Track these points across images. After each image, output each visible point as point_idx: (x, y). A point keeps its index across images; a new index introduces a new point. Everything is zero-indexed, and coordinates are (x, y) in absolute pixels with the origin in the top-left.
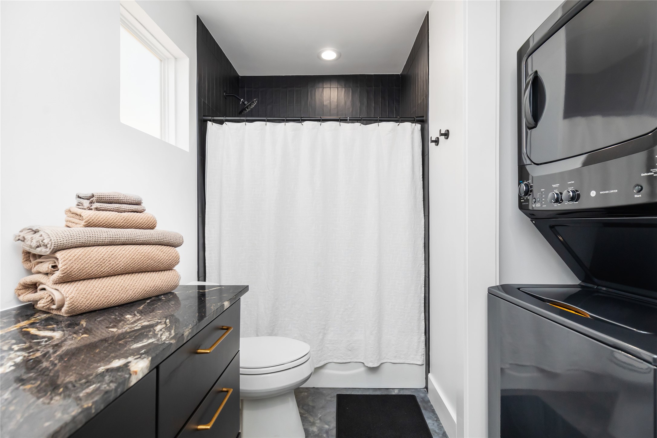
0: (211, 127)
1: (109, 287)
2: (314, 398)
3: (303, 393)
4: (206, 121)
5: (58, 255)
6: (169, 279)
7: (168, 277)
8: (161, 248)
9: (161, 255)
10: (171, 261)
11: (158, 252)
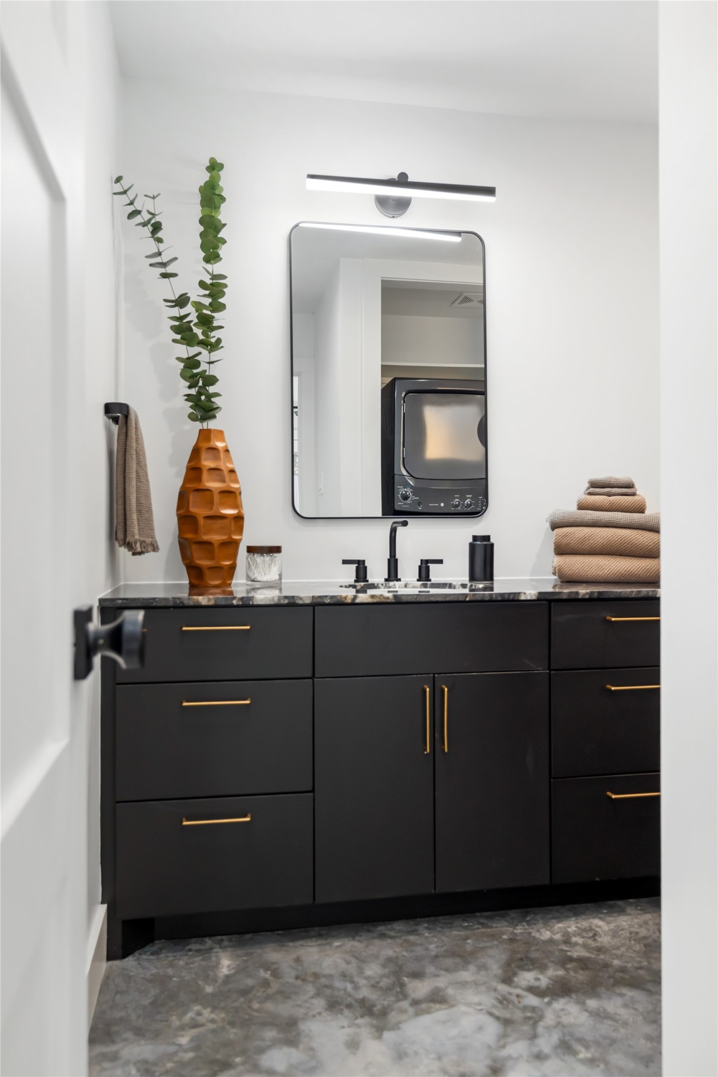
1: (588, 563)
5: (555, 532)
6: (648, 567)
7: (647, 564)
8: (643, 532)
9: (640, 540)
10: (650, 547)
11: (637, 536)
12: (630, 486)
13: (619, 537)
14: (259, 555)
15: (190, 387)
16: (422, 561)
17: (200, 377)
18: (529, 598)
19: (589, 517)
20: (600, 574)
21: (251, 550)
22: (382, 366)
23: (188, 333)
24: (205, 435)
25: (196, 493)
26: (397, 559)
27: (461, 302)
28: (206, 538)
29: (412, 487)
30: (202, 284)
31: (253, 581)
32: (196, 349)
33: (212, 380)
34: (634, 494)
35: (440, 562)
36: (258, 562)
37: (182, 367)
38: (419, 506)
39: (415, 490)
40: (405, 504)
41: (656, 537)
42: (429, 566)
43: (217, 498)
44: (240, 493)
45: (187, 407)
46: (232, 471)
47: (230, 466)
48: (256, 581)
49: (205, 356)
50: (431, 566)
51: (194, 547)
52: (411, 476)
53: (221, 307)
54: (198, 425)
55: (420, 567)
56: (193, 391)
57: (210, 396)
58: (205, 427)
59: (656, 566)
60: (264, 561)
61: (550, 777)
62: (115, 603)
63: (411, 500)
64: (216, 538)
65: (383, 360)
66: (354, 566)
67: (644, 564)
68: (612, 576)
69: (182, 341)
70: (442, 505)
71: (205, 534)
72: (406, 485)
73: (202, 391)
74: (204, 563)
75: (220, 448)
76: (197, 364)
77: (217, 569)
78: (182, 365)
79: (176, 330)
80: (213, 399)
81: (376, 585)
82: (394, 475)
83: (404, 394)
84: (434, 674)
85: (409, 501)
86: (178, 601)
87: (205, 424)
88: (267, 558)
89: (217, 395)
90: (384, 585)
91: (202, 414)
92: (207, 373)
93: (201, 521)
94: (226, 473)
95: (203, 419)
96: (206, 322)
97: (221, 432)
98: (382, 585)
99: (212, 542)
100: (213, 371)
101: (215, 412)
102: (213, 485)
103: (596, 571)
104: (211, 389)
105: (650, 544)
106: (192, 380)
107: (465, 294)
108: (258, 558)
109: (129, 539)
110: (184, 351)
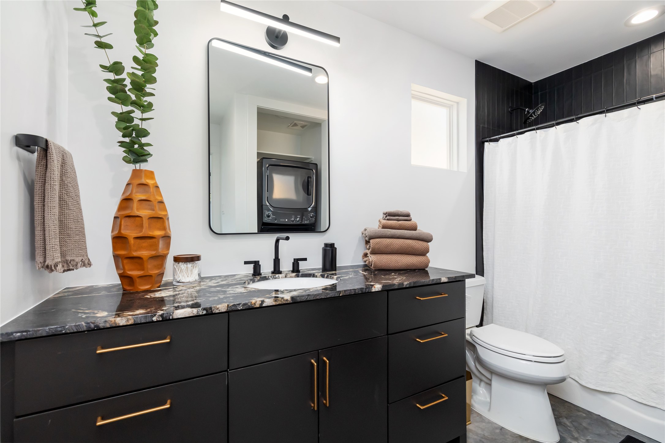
0: (488, 146)
1: (390, 259)
2: (593, 423)
3: (581, 413)
4: (483, 143)
5: (371, 241)
6: (422, 261)
7: (421, 259)
8: (418, 242)
9: (417, 246)
10: (423, 250)
11: (415, 244)
12: (408, 215)
13: (407, 244)
14: (183, 263)
15: (124, 136)
16: (294, 259)
17: (133, 130)
18: (377, 290)
19: (389, 233)
20: (397, 265)
21: (177, 259)
22: (257, 152)
23: (122, 93)
24: (136, 173)
25: (127, 219)
26: (279, 259)
27: (293, 126)
28: (135, 254)
29: (272, 211)
30: (136, 59)
31: (179, 282)
32: (130, 108)
33: (144, 133)
34: (410, 220)
35: (305, 259)
36: (182, 268)
37: (117, 120)
38: (276, 220)
39: (274, 213)
40: (268, 219)
41: (425, 244)
42: (299, 262)
43: (146, 223)
44: (168, 219)
45: (121, 152)
46: (161, 202)
47: (159, 198)
48: (181, 282)
49: (137, 114)
50: (300, 262)
51: (125, 261)
52: (272, 206)
53: (153, 80)
54: (132, 167)
55: (293, 263)
56: (127, 140)
57: (142, 146)
58: (138, 168)
59: (426, 260)
60: (187, 268)
61: (388, 403)
62: (12, 336)
63: (272, 218)
64: (144, 253)
65: (257, 150)
66: (252, 266)
67: (419, 259)
68: (403, 266)
69: (117, 100)
70: (286, 220)
71: (136, 251)
72: (269, 210)
73: (135, 140)
74: (134, 273)
75: (150, 184)
76: (131, 120)
77: (146, 277)
78: (116, 119)
79: (110, 90)
80: (145, 148)
81: (267, 277)
82: (262, 205)
83: (267, 165)
84: (318, 350)
85: (270, 218)
86: (92, 326)
87: (138, 166)
88: (189, 265)
89: (149, 145)
90: (272, 277)
91: (134, 158)
92: (140, 127)
93: (132, 241)
94: (155, 203)
95: (135, 162)
96: (138, 87)
97: (152, 173)
98: (271, 277)
99: (142, 257)
100: (144, 125)
101: (146, 157)
102: (145, 213)
103: (395, 264)
104: (144, 140)
105: (423, 248)
106: (125, 131)
107: (295, 122)
108: (182, 266)
109: (49, 262)
110: (119, 108)
